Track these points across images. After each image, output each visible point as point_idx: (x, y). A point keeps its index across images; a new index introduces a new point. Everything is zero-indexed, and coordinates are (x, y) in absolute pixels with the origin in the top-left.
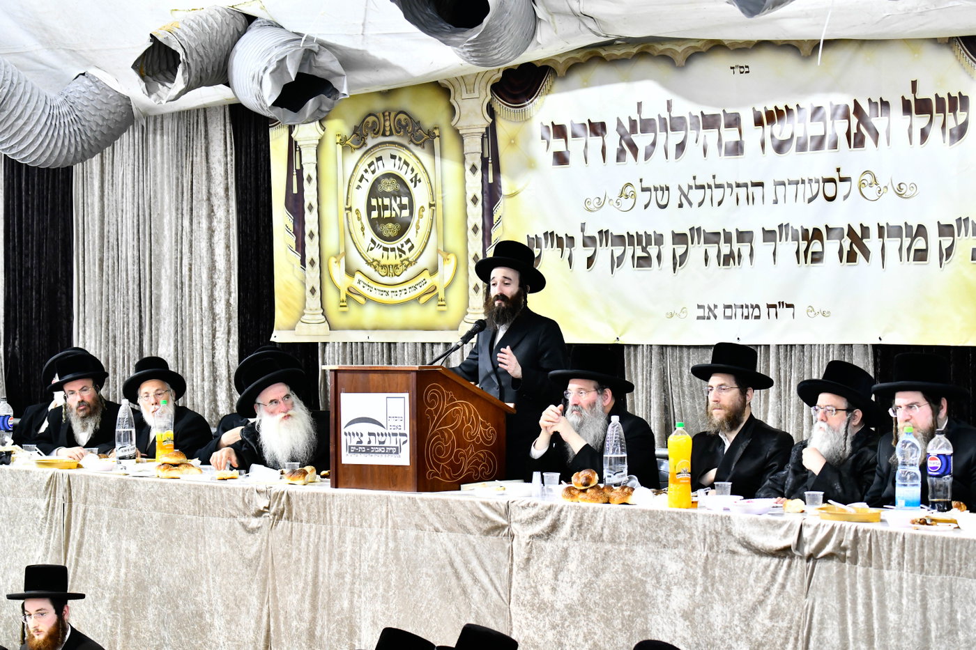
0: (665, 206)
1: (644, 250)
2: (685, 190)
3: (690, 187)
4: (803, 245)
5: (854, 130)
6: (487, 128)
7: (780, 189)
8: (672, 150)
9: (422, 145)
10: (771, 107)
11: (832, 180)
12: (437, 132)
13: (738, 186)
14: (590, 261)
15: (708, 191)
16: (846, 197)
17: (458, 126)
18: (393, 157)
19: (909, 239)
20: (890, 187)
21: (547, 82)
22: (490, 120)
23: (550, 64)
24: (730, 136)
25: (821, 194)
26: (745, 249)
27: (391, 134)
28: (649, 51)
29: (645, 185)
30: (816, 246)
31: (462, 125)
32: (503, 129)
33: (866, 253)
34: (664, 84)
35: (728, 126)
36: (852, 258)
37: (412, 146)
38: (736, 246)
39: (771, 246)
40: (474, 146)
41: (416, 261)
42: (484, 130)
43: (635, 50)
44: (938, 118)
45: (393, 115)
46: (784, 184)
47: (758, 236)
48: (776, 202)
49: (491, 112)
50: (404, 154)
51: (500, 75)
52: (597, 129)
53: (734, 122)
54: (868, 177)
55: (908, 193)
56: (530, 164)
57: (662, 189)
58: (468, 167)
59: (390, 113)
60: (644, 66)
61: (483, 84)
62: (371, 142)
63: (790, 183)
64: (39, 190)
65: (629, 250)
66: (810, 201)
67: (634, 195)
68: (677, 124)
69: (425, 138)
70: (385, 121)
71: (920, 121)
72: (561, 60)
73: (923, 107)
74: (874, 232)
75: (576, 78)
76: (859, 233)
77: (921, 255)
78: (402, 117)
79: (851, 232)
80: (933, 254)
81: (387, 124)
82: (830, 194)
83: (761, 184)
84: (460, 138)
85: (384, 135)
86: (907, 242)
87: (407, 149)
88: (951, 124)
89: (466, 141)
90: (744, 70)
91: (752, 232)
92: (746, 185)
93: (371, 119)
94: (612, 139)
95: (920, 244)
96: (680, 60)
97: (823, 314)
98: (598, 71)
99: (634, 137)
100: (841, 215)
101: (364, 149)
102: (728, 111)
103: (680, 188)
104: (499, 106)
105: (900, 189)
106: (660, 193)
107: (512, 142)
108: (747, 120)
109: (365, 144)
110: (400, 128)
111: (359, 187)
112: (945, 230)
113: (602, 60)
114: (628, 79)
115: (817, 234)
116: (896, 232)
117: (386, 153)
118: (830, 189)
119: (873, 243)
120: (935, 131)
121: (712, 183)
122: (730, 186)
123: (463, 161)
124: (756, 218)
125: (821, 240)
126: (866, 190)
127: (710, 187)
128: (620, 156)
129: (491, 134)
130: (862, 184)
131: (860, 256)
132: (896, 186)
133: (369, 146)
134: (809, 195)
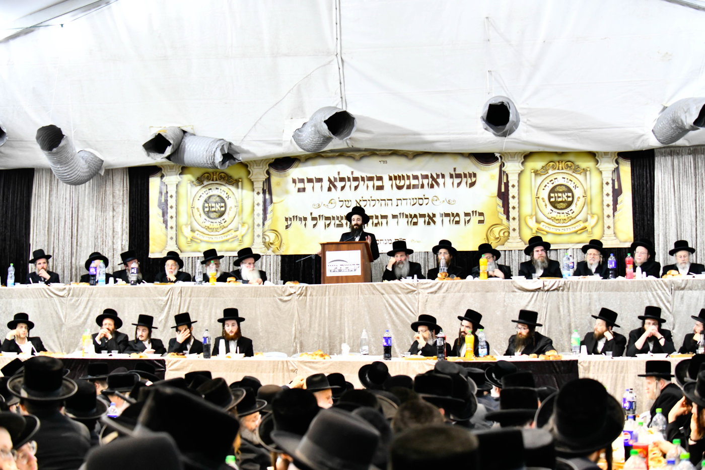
0: (349, 207)
1: (340, 221)
2: (358, 201)
3: (360, 201)
4: (410, 219)
5: (430, 183)
6: (266, 179)
7: (399, 201)
8: (353, 188)
9: (233, 185)
10: (396, 175)
11: (422, 199)
12: (240, 180)
13: (381, 200)
14: (315, 226)
15: (368, 202)
16: (427, 204)
17: (251, 178)
18: (217, 189)
19: (453, 218)
20: (445, 201)
21: (296, 164)
22: (268, 176)
23: (298, 158)
24: (379, 183)
25: (417, 203)
26: (384, 221)
27: (216, 180)
28: (344, 154)
29: (340, 200)
30: (415, 220)
31: (253, 178)
32: (274, 179)
33: (434, 222)
34: (349, 166)
35: (377, 180)
36: (429, 223)
37: (227, 185)
38: (380, 220)
39: (396, 220)
40: (259, 186)
41: (227, 227)
42: (264, 180)
43: (337, 154)
44: (464, 180)
45: (218, 174)
46: (401, 200)
47: (390, 217)
48: (397, 206)
49: (268, 173)
50: (223, 188)
51: (273, 160)
52: (320, 180)
53: (380, 178)
54: (435, 198)
55: (453, 203)
56: (286, 192)
57: (348, 201)
58: (255, 193)
59: (216, 173)
60: (341, 160)
61: (265, 163)
62: (205, 183)
63: (404, 199)
64: (20, 200)
65: (333, 222)
66: (413, 205)
67: (335, 203)
68: (356, 179)
69: (235, 182)
70: (213, 175)
71: (457, 181)
72: (303, 157)
73: (458, 176)
74: (438, 216)
75: (310, 163)
76: (432, 216)
77: (458, 222)
78: (223, 174)
79: (429, 216)
80: (462, 222)
81: (215, 177)
82: (421, 203)
83: (391, 200)
84: (252, 183)
85: (213, 180)
86: (452, 218)
87: (224, 185)
88: (469, 181)
89: (255, 183)
90: (385, 162)
91: (387, 216)
92: (385, 200)
93: (206, 175)
94: (326, 184)
95: (457, 219)
96: (357, 158)
97: (418, 242)
98: (321, 161)
99: (335, 183)
100: (424, 210)
101: (203, 186)
102: (378, 176)
103: (356, 201)
104: (272, 171)
105: (449, 202)
106: (347, 202)
107: (278, 184)
108: (386, 178)
109: (203, 184)
110: (221, 178)
111: (199, 200)
112: (467, 214)
113: (322, 157)
114: (334, 164)
115: (415, 216)
116: (447, 215)
117: (214, 187)
118: (421, 202)
119: (438, 219)
120: (463, 184)
121: (370, 199)
122: (378, 200)
123: (253, 190)
124: (389, 211)
125: (417, 218)
126: (434, 202)
127: (369, 200)
128: (329, 189)
129: (268, 181)
130: (433, 200)
131: (432, 223)
132: (448, 201)
133: (205, 185)
134: (412, 203)
